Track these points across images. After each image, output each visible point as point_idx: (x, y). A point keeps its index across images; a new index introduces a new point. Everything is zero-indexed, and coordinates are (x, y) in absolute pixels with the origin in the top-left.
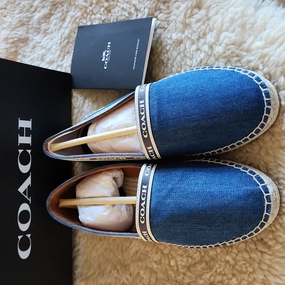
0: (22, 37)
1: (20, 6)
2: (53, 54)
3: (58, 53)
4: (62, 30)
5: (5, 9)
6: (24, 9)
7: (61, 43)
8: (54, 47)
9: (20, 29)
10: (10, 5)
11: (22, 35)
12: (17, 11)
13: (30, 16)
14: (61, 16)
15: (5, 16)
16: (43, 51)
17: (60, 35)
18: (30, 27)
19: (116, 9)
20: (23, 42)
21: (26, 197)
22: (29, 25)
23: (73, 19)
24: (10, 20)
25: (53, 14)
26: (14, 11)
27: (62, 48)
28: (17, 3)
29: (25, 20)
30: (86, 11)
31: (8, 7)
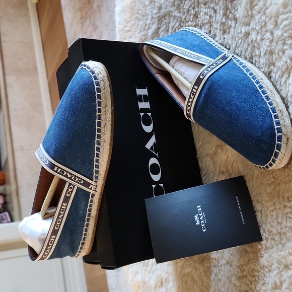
1: (139, 26)
5: (130, 31)
10: (133, 27)
12: (138, 32)
13: (146, 33)
14: (166, 28)
15: (131, 37)
19: (201, 14)
21: (154, 153)
23: (174, 30)
25: (160, 27)
26: (136, 32)
28: (136, 24)
30: (181, 21)
31: (132, 29)
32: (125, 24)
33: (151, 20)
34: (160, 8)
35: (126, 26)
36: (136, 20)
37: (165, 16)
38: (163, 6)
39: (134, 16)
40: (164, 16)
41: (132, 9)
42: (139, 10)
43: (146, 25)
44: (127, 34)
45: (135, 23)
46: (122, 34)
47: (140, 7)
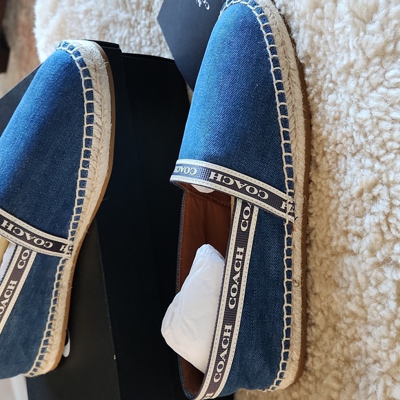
30: (130, 25)
38: (104, 13)
42: (71, 31)
47: (73, 26)
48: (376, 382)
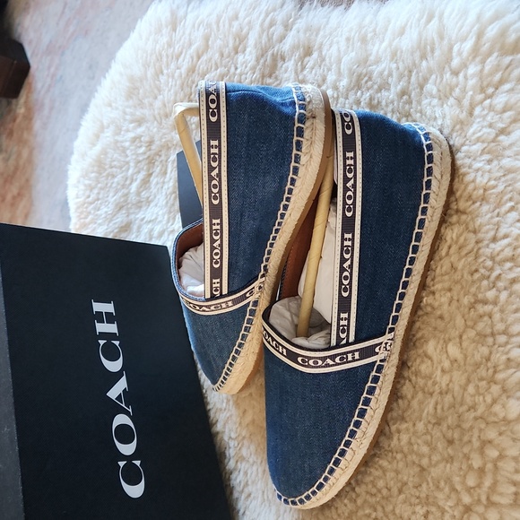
0: (123, 224)
1: (114, 185)
2: (160, 222)
3: (166, 217)
4: (166, 187)
5: (98, 199)
6: (119, 187)
7: (167, 203)
8: (160, 213)
9: (119, 215)
10: (102, 192)
11: (122, 222)
12: (111, 195)
13: (126, 192)
14: (161, 170)
15: (99, 209)
16: (150, 226)
17: (164, 194)
18: (129, 206)
20: (126, 230)
21: (123, 406)
22: (128, 204)
24: (105, 209)
25: (151, 174)
26: (108, 196)
27: (171, 208)
28: (109, 185)
29: (122, 199)
31: (101, 196)
32: (88, 193)
33: (136, 167)
34: (151, 143)
35: (89, 197)
36: (107, 179)
37: (161, 151)
38: (156, 138)
39: (104, 174)
40: (158, 154)
41: (99, 166)
43: (126, 179)
44: (93, 206)
45: (107, 184)
46: (81, 213)
47: (116, 156)
48: (471, 428)
